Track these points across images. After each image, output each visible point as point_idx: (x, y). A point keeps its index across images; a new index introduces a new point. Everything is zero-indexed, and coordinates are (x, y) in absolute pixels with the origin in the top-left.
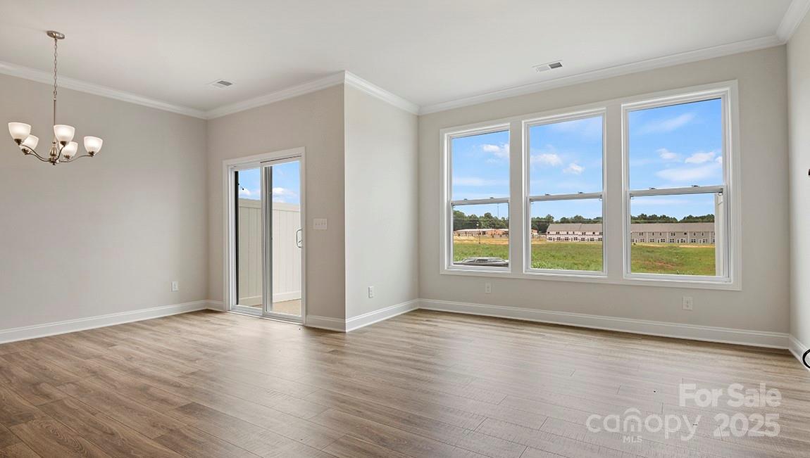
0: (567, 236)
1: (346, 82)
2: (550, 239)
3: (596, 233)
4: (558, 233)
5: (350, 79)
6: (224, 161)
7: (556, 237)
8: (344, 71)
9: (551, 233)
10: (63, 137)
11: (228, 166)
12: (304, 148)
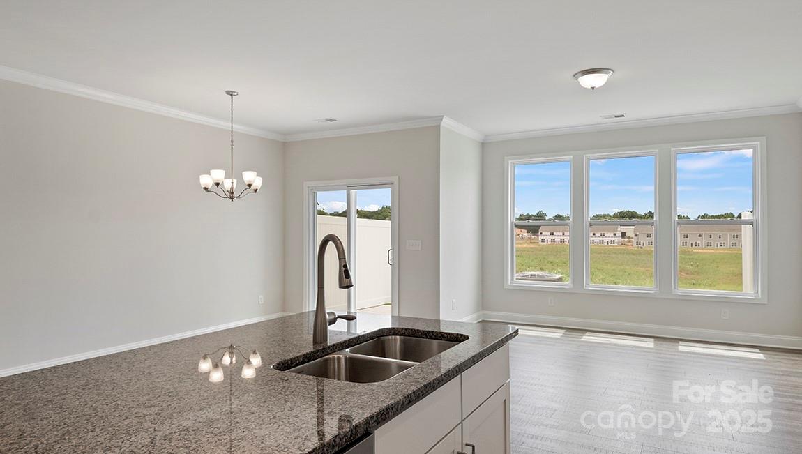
0: (562, 238)
1: (442, 124)
2: (543, 241)
3: (597, 235)
4: (552, 234)
5: (446, 122)
6: (305, 183)
7: (550, 238)
8: (443, 116)
9: (543, 234)
10: (250, 181)
11: (308, 187)
12: (397, 177)
